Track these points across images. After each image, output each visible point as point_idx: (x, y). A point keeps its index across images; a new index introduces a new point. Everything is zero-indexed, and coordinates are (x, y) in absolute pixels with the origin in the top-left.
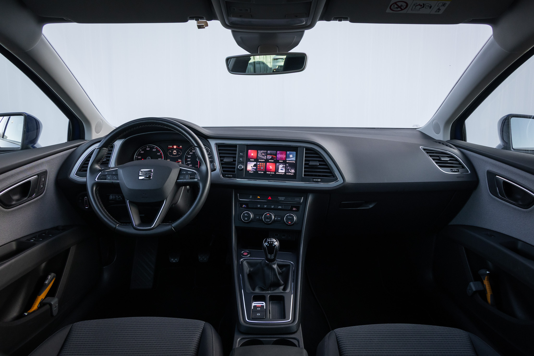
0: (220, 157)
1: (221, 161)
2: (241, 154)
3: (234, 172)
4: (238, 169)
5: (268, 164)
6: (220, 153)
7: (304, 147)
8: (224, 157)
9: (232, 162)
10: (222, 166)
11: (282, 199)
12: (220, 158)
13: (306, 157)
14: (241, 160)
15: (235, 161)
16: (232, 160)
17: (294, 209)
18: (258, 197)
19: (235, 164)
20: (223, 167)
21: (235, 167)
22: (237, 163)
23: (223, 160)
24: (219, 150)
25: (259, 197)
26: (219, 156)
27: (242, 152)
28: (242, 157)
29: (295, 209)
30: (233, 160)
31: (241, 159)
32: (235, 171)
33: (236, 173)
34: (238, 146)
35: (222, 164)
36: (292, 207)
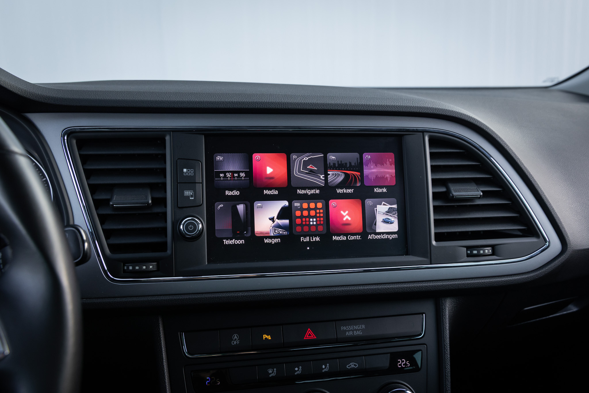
0: (94, 189)
1: (98, 204)
2: (185, 170)
3: (163, 247)
4: (178, 235)
5: (333, 203)
6: (89, 174)
7: (423, 132)
8: (110, 188)
9: (148, 206)
10: (107, 227)
11: (356, 330)
12: (92, 194)
13: (434, 169)
14: (188, 197)
15: (161, 202)
16: (147, 198)
17: (402, 363)
18: (265, 336)
19: (165, 214)
20: (108, 234)
21: (165, 229)
22: (174, 214)
23: (108, 200)
24: (85, 159)
25: (269, 337)
26: (88, 184)
27: (189, 162)
28: (191, 183)
29: (405, 364)
30: (153, 199)
31: (187, 193)
32: (166, 243)
33: (169, 252)
34: (168, 138)
35: (103, 219)
36: (395, 357)
